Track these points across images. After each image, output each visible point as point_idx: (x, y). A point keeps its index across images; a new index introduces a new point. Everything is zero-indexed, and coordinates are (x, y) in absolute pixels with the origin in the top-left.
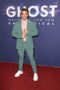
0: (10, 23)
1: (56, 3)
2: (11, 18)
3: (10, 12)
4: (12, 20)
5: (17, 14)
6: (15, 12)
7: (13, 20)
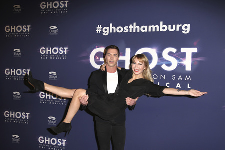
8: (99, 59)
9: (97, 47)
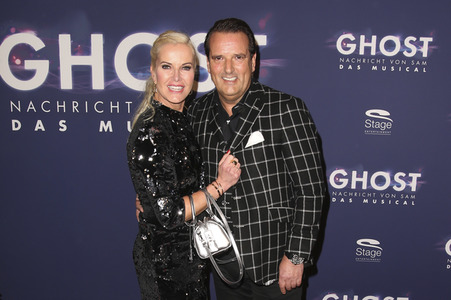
0: (16, 125)
1: (262, 23)
2: (25, 97)
3: (18, 62)
4: (31, 106)
5: (54, 72)
6: (46, 63)
7: (37, 106)
8: (23, 64)
9: (13, 30)
